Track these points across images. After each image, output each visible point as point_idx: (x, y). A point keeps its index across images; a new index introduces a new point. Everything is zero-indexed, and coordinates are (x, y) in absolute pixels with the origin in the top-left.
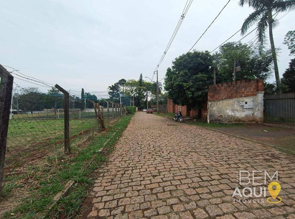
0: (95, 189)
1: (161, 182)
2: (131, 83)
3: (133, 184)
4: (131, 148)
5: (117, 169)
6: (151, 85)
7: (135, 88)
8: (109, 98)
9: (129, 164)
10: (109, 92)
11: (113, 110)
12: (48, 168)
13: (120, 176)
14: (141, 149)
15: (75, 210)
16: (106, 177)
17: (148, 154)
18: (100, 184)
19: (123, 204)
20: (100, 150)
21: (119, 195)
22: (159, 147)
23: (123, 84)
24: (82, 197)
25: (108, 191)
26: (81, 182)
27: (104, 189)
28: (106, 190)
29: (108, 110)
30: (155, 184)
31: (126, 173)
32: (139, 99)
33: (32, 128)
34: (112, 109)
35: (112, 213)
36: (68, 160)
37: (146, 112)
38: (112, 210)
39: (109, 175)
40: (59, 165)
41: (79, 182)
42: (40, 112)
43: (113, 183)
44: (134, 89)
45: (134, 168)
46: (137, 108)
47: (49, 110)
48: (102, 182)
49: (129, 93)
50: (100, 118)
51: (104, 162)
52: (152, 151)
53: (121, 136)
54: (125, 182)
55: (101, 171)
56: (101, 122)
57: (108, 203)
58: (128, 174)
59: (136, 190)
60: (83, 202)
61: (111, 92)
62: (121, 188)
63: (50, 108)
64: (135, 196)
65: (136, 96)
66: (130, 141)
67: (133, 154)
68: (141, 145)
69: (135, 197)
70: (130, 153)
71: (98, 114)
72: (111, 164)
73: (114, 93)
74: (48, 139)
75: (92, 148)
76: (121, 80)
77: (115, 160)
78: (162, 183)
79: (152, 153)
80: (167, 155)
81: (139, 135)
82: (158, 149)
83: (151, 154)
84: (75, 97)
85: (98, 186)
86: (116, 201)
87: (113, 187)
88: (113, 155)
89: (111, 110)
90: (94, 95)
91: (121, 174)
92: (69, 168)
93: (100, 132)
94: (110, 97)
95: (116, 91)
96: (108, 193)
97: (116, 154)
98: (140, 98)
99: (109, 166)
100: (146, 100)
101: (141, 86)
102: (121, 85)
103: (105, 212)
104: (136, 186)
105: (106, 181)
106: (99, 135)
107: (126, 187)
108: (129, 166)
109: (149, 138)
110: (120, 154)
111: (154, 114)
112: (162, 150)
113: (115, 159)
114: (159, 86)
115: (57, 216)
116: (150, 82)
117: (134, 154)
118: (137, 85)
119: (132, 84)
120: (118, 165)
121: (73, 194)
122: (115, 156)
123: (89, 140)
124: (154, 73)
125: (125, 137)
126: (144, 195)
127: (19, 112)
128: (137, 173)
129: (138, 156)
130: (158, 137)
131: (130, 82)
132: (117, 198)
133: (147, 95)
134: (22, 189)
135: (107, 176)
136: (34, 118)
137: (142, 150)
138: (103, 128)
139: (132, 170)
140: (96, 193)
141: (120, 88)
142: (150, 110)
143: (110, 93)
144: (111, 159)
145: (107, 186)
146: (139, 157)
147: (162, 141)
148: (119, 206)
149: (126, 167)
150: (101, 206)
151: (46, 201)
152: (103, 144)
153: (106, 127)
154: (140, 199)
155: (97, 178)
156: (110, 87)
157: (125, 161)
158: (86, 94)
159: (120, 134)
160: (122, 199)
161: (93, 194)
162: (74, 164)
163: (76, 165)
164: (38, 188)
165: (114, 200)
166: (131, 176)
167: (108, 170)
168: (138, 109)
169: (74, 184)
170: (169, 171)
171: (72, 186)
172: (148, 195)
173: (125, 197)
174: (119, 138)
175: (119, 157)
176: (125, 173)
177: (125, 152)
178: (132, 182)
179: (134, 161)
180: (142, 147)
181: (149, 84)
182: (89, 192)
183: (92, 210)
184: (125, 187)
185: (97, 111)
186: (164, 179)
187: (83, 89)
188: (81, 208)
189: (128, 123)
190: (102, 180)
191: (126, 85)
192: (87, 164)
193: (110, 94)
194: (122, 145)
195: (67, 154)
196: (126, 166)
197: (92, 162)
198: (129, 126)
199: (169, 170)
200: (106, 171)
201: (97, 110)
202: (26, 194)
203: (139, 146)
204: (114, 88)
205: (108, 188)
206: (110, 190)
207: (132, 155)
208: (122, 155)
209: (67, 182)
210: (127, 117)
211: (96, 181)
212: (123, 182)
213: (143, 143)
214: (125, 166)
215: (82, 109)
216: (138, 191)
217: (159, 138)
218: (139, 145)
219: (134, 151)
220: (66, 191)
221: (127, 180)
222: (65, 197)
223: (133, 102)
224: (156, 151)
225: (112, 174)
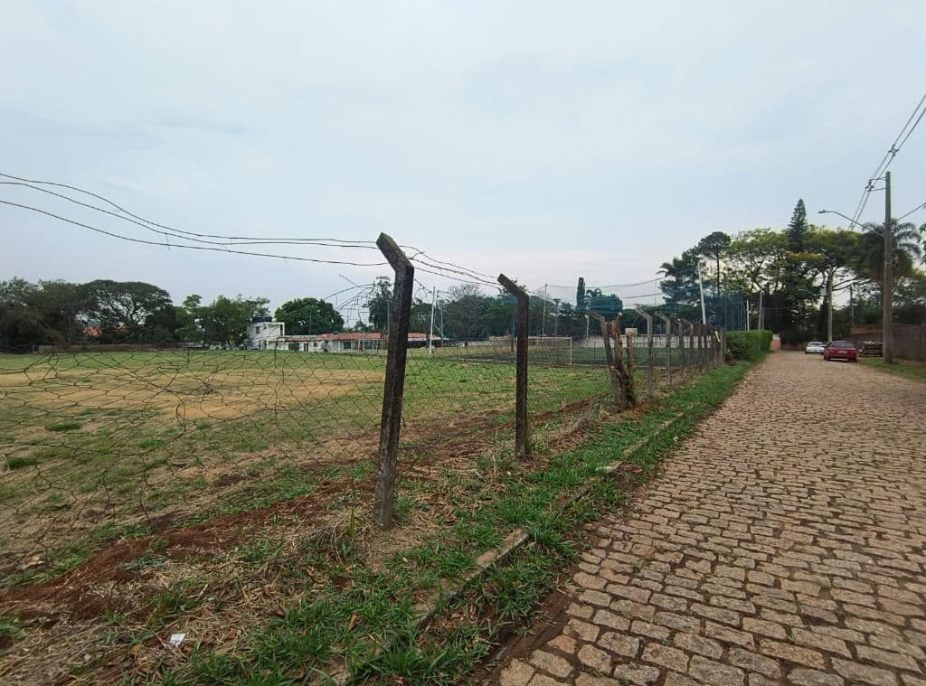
0: (578, 577)
1: (843, 657)
2: (753, 241)
3: (710, 612)
4: (724, 483)
5: (657, 543)
6: (851, 243)
7: (767, 261)
8: (664, 302)
9: (706, 540)
10: (662, 284)
11: (668, 345)
12: (478, 483)
13: (663, 566)
14: (769, 496)
15: (520, 612)
16: (616, 556)
17: (799, 522)
18: (594, 569)
19: (659, 660)
20: (609, 468)
21: (648, 626)
22: (865, 511)
23: (717, 250)
24: (542, 586)
25: (616, 598)
26: (544, 543)
27: (605, 587)
28: (611, 594)
29: (651, 344)
30: (807, 652)
31: (687, 564)
32: (789, 303)
33: (464, 381)
34: (664, 340)
35: (617, 669)
36: (521, 475)
37: (822, 354)
38: (620, 663)
39: (627, 550)
40: (500, 482)
41: (540, 542)
42: (480, 343)
43: (636, 580)
44: (763, 266)
45: (722, 559)
46: (776, 338)
47: (499, 338)
48: (602, 565)
49: (741, 282)
50: (620, 368)
51: (618, 505)
52: (821, 516)
53: (690, 435)
54: (677, 593)
55: (603, 530)
56: (625, 382)
57: (609, 635)
58: (695, 572)
59: (717, 637)
60: (542, 600)
61: (669, 283)
62: (659, 609)
63: (502, 335)
64: (710, 658)
65: (771, 293)
66: (725, 459)
67: (729, 510)
68: (771, 482)
69: (709, 662)
70: (717, 500)
71: (614, 356)
72: (639, 519)
73: (681, 285)
74: (494, 412)
75: (587, 453)
76: (710, 238)
77: (656, 511)
78: (846, 662)
79: (817, 525)
80: (902, 553)
81: (768, 441)
82: (853, 516)
83: (814, 527)
84: (560, 304)
85: (590, 574)
86: (637, 640)
87: (634, 593)
88: (652, 492)
89: (660, 342)
90: (613, 296)
91: (670, 563)
92: (521, 496)
93: (619, 412)
94: (667, 300)
95: (687, 279)
96: (614, 606)
97: (662, 492)
98: (791, 298)
99: (632, 523)
100: (825, 306)
101: (796, 250)
102: (708, 255)
103: (596, 656)
104: (717, 622)
105: (615, 565)
106: (616, 419)
107: (679, 613)
108: (704, 545)
109: (816, 463)
110: (679, 496)
111: (864, 364)
112: (875, 524)
113: (656, 508)
114: (903, 241)
115: (480, 605)
116: (846, 228)
117: (732, 508)
118: (781, 246)
119: (758, 245)
120: (662, 529)
121: (521, 567)
122: (656, 498)
123: (582, 429)
124: (870, 188)
125: (706, 442)
126: (745, 670)
127: (445, 341)
128: (734, 580)
129: (750, 522)
130: (866, 468)
131: (748, 241)
132: (642, 633)
133: (829, 283)
134: (427, 514)
135: (620, 552)
136: (468, 358)
137: (769, 500)
138: (629, 399)
139: (714, 564)
140: (582, 590)
141: (704, 264)
142: (843, 346)
143: (665, 286)
144: (644, 505)
145: (614, 583)
146: (753, 524)
147: (888, 485)
148: (645, 663)
149: (690, 546)
150: (589, 633)
151: (462, 560)
152: (623, 450)
153: (640, 399)
154: (726, 674)
155: (589, 548)
156: (665, 265)
157: (692, 525)
158: (589, 294)
159: (687, 427)
160: (658, 646)
161: (572, 588)
162: (532, 488)
163: (538, 493)
164: (451, 523)
165: (629, 633)
166: (706, 582)
167: (627, 537)
168: (783, 341)
169: (526, 542)
170: (901, 628)
171: (520, 544)
172: (765, 677)
173: (670, 642)
174: (681, 439)
175: (671, 502)
176: (682, 565)
177: (697, 494)
178: (707, 603)
179: (726, 533)
180: (774, 490)
181: (842, 239)
182: (562, 580)
183: (562, 631)
184: (676, 612)
185: (612, 346)
186: (863, 652)
187: (581, 280)
188: (536, 614)
189: (727, 390)
190: (602, 560)
191: (730, 254)
192: (566, 497)
193: (664, 290)
194: (690, 466)
195: (520, 458)
196: (694, 543)
197: (580, 497)
198: (730, 403)
199: (900, 621)
200: (620, 535)
201: (612, 341)
202: (432, 528)
203: (758, 485)
204: (683, 268)
205: (618, 591)
206: (626, 599)
207: (722, 509)
208: (682, 500)
209: (511, 532)
210: (723, 371)
211: (586, 556)
212: (670, 590)
213: (779, 477)
214: (687, 541)
215: (578, 337)
216: (726, 645)
217: (869, 472)
218: (759, 481)
219: (732, 498)
220: (505, 551)
221: (685, 590)
222: (502, 565)
223: (760, 313)
224: (844, 523)
225: (637, 552)
